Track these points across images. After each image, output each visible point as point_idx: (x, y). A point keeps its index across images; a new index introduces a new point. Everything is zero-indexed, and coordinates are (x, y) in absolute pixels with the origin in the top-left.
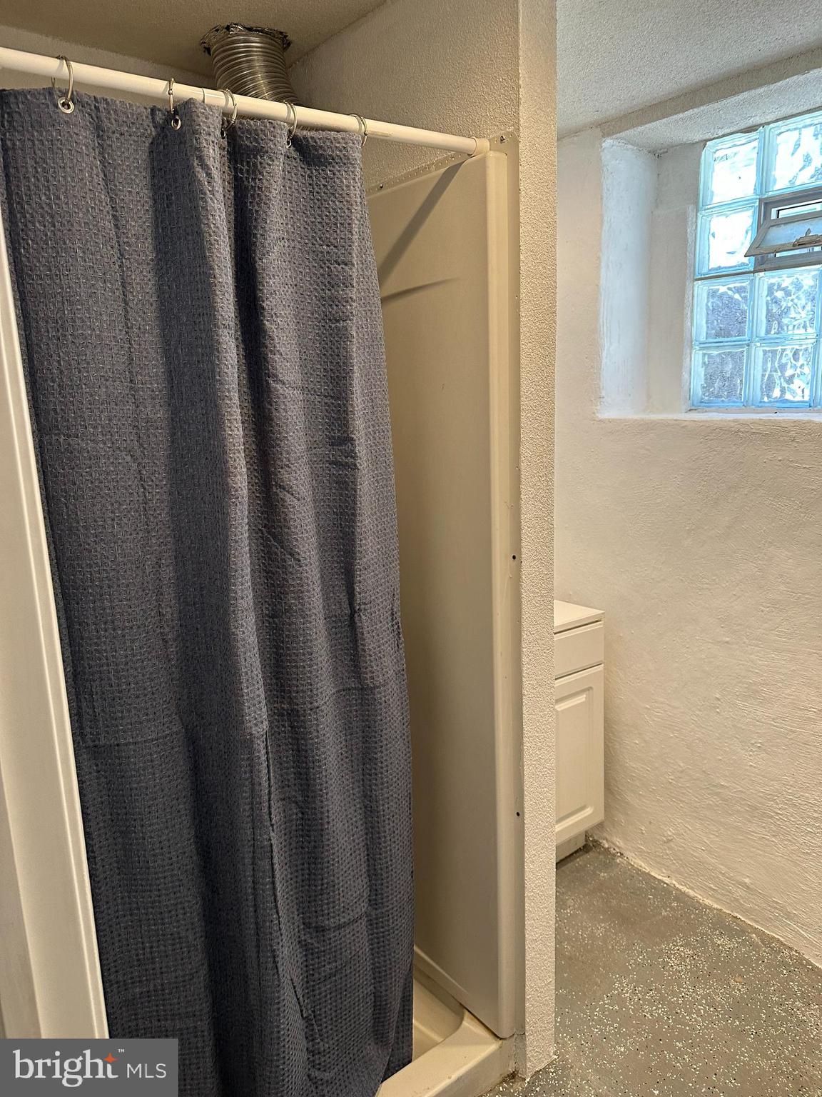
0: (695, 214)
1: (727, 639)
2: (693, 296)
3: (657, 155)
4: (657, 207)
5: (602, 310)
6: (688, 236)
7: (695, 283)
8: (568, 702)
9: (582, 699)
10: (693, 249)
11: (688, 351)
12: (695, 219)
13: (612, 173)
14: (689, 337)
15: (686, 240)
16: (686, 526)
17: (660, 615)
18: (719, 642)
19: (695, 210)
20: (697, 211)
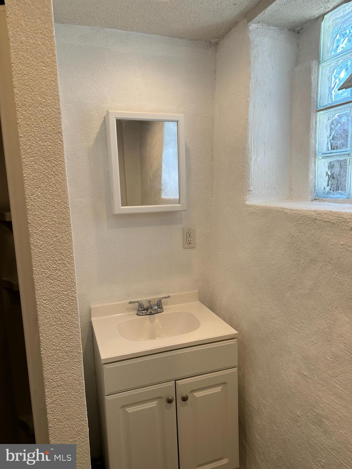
0: (317, 66)
1: (306, 373)
2: (316, 123)
3: (296, 32)
4: (296, 65)
5: (250, 135)
6: (312, 81)
7: (318, 113)
8: (202, 392)
9: (218, 389)
10: (316, 90)
11: (313, 160)
12: (317, 70)
13: (257, 46)
14: (314, 150)
15: (310, 84)
16: (287, 283)
17: (272, 342)
18: (301, 374)
19: (317, 64)
20: (319, 64)
